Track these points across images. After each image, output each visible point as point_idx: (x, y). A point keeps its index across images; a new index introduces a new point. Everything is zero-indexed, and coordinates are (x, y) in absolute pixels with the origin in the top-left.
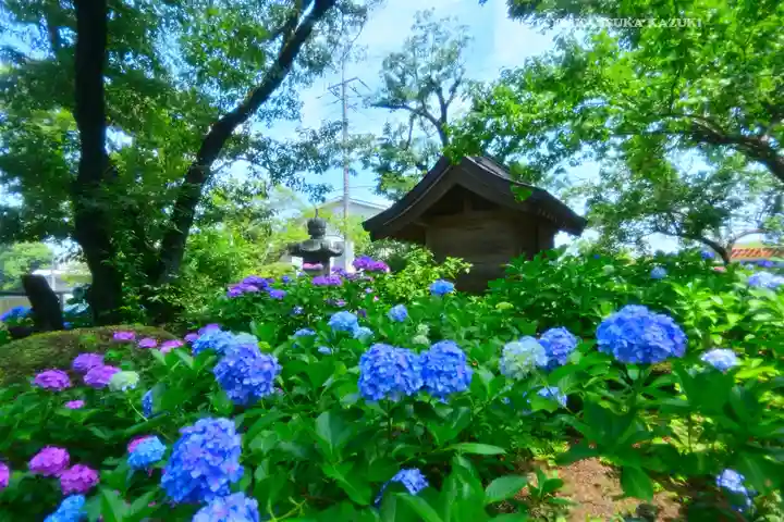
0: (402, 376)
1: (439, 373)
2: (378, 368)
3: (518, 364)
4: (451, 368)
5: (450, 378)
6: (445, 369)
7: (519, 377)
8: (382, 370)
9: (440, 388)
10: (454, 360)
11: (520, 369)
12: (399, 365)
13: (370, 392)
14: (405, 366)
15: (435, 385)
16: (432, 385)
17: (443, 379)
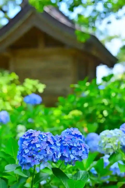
0: (51, 149)
1: (71, 148)
2: (34, 144)
3: (111, 144)
4: (78, 145)
5: (78, 151)
6: (75, 145)
7: (111, 152)
8: (38, 146)
9: (72, 157)
10: (79, 139)
11: (112, 148)
12: (48, 142)
13: (29, 161)
14: (52, 143)
15: (69, 155)
16: (67, 156)
17: (74, 152)
